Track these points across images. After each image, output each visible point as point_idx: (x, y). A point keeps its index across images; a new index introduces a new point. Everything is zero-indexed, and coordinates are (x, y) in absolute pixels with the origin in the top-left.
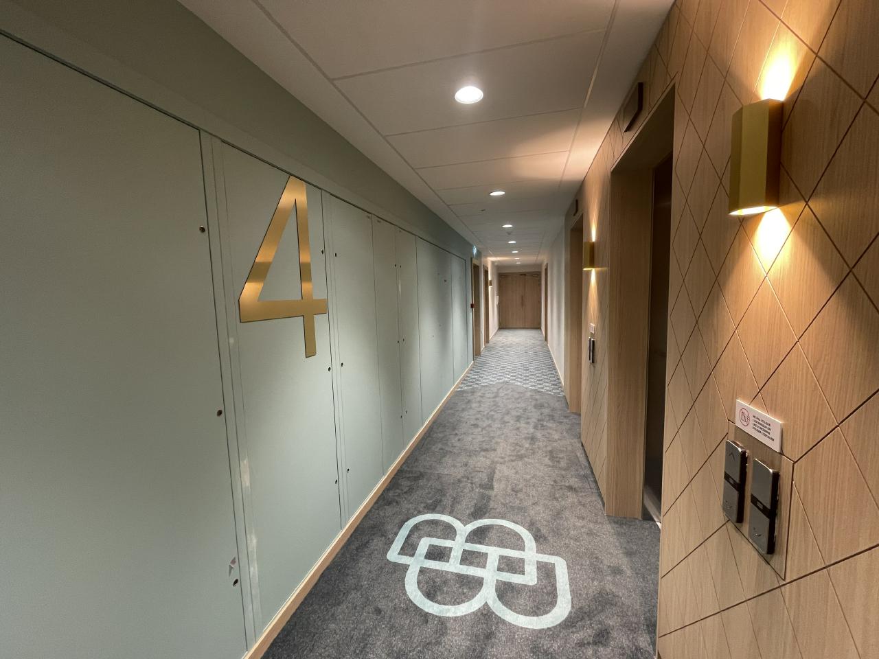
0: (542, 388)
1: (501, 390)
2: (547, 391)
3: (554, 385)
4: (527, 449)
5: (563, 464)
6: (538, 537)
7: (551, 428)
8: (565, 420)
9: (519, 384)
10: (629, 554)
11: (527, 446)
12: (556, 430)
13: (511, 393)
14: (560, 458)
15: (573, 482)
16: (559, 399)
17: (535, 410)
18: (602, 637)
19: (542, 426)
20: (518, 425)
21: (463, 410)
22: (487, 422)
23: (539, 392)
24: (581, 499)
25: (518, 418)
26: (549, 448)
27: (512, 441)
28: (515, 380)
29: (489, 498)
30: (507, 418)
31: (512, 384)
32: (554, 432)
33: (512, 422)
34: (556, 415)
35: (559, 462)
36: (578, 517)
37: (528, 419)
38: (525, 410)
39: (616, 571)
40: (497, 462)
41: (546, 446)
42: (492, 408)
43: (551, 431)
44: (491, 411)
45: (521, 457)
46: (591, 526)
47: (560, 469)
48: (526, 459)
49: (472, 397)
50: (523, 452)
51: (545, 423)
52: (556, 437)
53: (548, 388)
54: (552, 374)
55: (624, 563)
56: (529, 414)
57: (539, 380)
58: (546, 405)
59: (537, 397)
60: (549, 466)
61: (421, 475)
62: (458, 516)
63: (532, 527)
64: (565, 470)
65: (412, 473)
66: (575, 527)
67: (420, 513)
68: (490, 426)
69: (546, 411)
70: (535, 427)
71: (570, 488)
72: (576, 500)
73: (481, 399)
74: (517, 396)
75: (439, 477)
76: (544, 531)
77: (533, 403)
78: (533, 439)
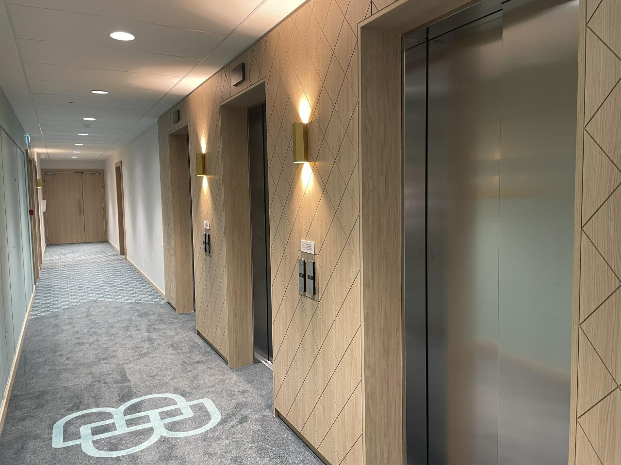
0: (140, 300)
1: (92, 309)
2: (146, 301)
3: (151, 295)
4: (148, 348)
5: (186, 349)
6: (184, 394)
7: (164, 329)
8: (175, 321)
9: (110, 300)
10: (249, 382)
11: (148, 346)
12: (170, 329)
13: (107, 309)
14: (182, 347)
15: (199, 358)
16: (162, 306)
17: (141, 319)
18: (244, 419)
19: (155, 329)
20: (129, 333)
21: (54, 334)
22: (92, 339)
23: (137, 303)
24: (208, 366)
25: (127, 328)
26: (169, 343)
27: (130, 346)
28: (103, 297)
29: (129, 387)
30: (113, 331)
31: (102, 302)
32: (168, 331)
33: (121, 333)
34: (164, 318)
35: (181, 349)
36: (210, 376)
37: (137, 327)
38: (130, 320)
39: (244, 392)
40: (123, 364)
41: (165, 342)
42: (91, 326)
43: (165, 331)
44: (91, 328)
45: (145, 355)
46: (222, 377)
47: (186, 353)
48: (150, 355)
49: (57, 321)
50: (145, 351)
51: (156, 327)
52: (172, 334)
53: (146, 299)
54: (144, 286)
55: (248, 387)
56: (137, 323)
57: (133, 294)
58: (150, 313)
59: (139, 308)
60: (175, 354)
61: (43, 394)
62: (107, 405)
63: (176, 391)
64: (189, 353)
65: (30, 394)
66: (209, 381)
67: (63, 416)
68: (97, 340)
69: (153, 318)
70: (148, 331)
71: (198, 362)
72: (205, 367)
73: (71, 321)
74: (115, 311)
75: (66, 389)
76: (187, 390)
77: (136, 314)
78: (150, 340)
